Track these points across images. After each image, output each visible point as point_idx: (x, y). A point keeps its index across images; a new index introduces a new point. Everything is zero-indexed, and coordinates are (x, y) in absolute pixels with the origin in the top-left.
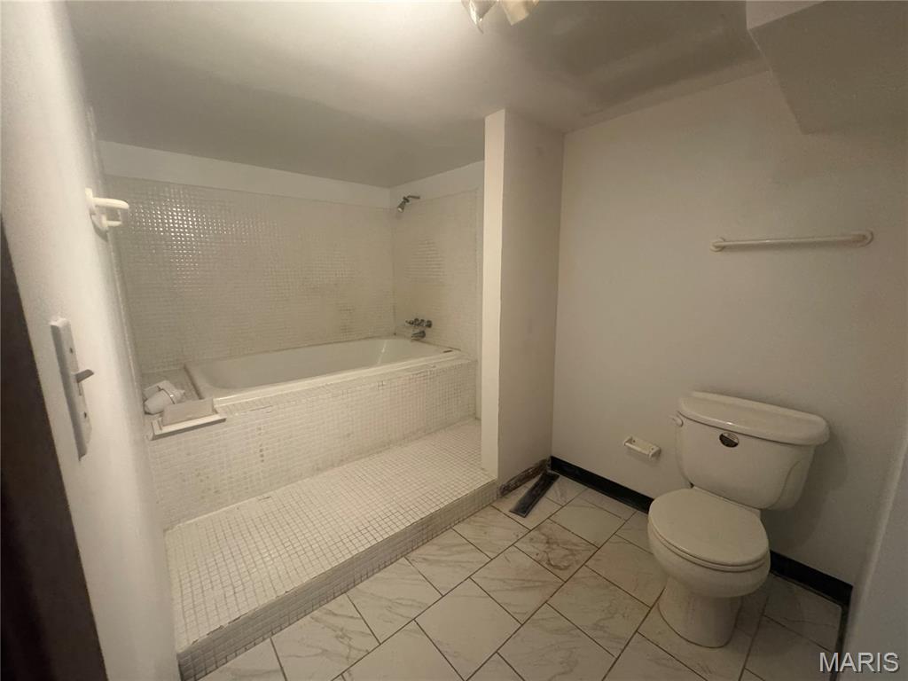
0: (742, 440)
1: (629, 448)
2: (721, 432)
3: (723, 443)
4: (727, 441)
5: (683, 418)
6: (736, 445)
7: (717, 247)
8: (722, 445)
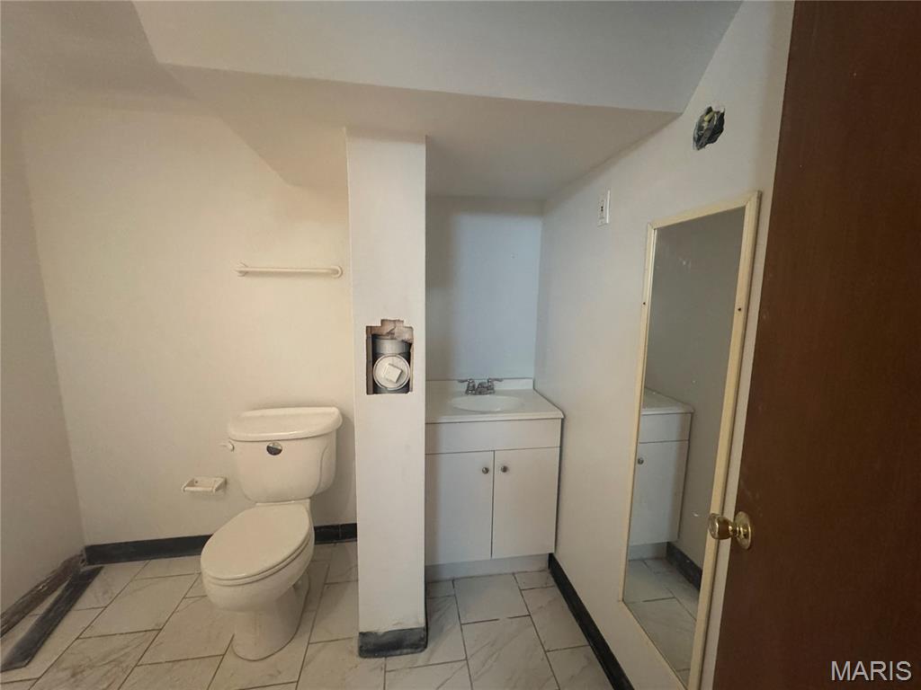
0: (283, 445)
1: (192, 492)
2: (268, 444)
3: (271, 453)
4: (274, 451)
5: (233, 442)
6: (280, 451)
7: (241, 272)
8: (270, 455)
